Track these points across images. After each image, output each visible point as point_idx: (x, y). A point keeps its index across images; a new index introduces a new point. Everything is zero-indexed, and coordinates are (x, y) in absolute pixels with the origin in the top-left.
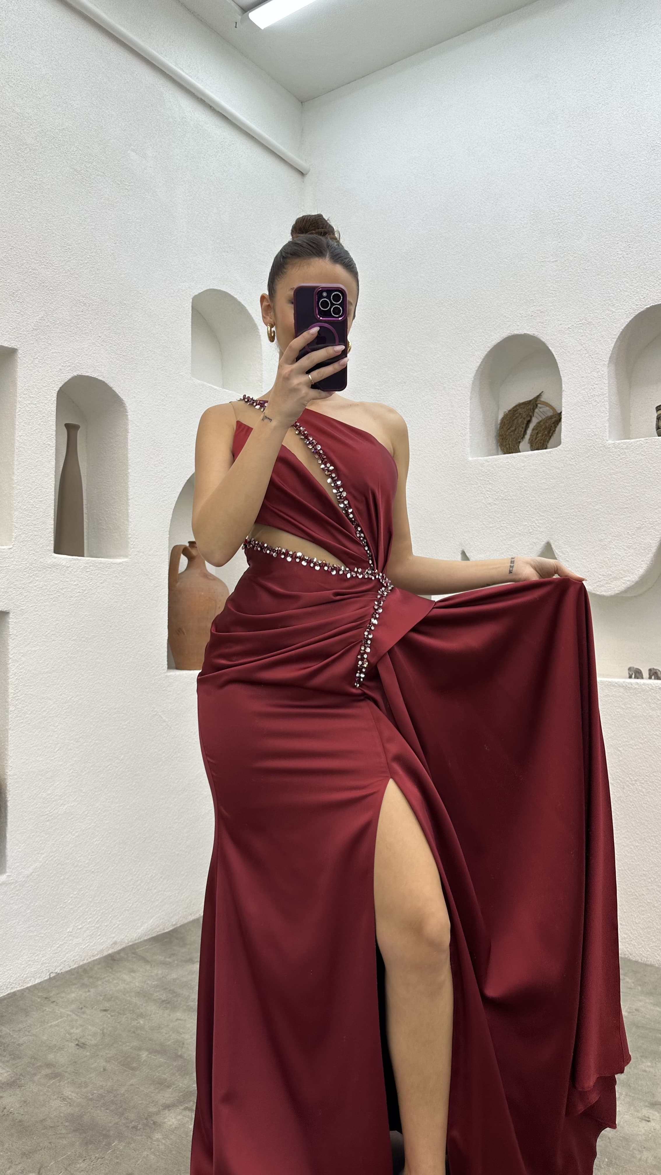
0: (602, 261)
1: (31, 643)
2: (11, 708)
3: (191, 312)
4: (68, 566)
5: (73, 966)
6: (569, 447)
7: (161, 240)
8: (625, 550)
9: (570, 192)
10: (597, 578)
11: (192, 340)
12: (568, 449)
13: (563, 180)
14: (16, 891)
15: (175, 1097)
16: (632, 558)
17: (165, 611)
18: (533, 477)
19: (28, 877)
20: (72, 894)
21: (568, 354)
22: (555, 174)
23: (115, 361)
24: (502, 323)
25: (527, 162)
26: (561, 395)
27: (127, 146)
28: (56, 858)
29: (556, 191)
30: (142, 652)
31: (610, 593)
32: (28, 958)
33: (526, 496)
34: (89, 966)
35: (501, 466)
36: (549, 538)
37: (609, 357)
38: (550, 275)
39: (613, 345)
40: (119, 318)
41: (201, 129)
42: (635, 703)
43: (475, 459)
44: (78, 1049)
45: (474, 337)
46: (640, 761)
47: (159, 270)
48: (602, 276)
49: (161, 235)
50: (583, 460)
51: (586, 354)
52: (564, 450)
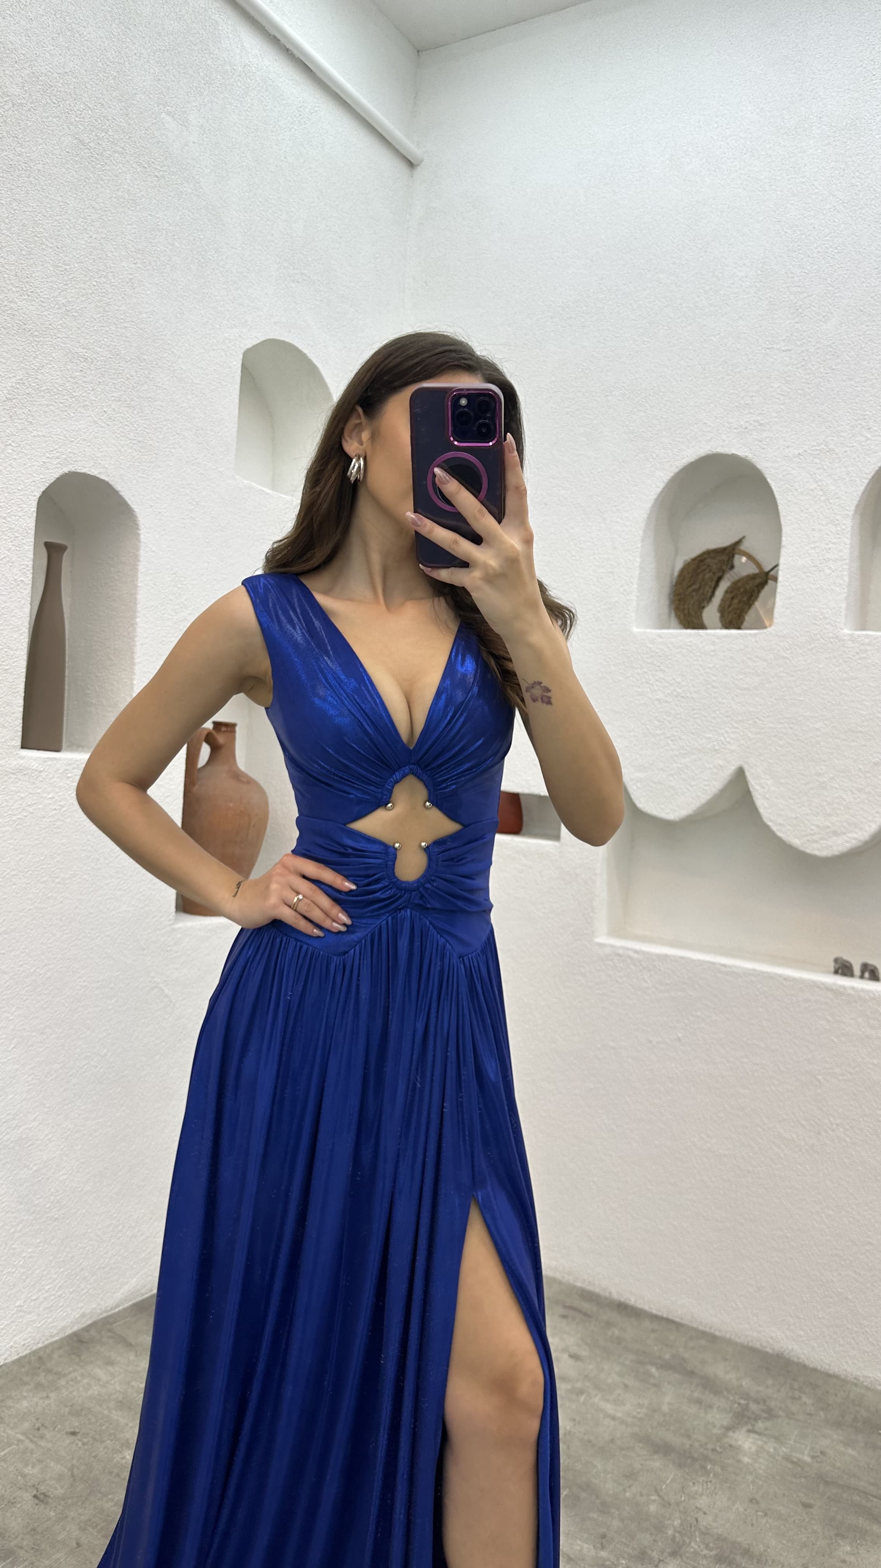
0: (858, 359)
3: (240, 374)
7: (202, 261)
8: (853, 793)
9: (819, 248)
10: (809, 829)
11: (238, 417)
12: (782, 634)
13: (812, 227)
18: (729, 669)
22: (799, 216)
23: (126, 451)
24: (701, 433)
27: (161, 107)
30: (140, 895)
31: (825, 853)
33: (713, 695)
34: (44, 1352)
35: (682, 648)
36: (743, 761)
37: (855, 505)
41: (270, 85)
43: (643, 630)
45: (656, 449)
47: (198, 307)
49: (203, 253)
50: (804, 654)
51: (821, 496)
52: (777, 635)
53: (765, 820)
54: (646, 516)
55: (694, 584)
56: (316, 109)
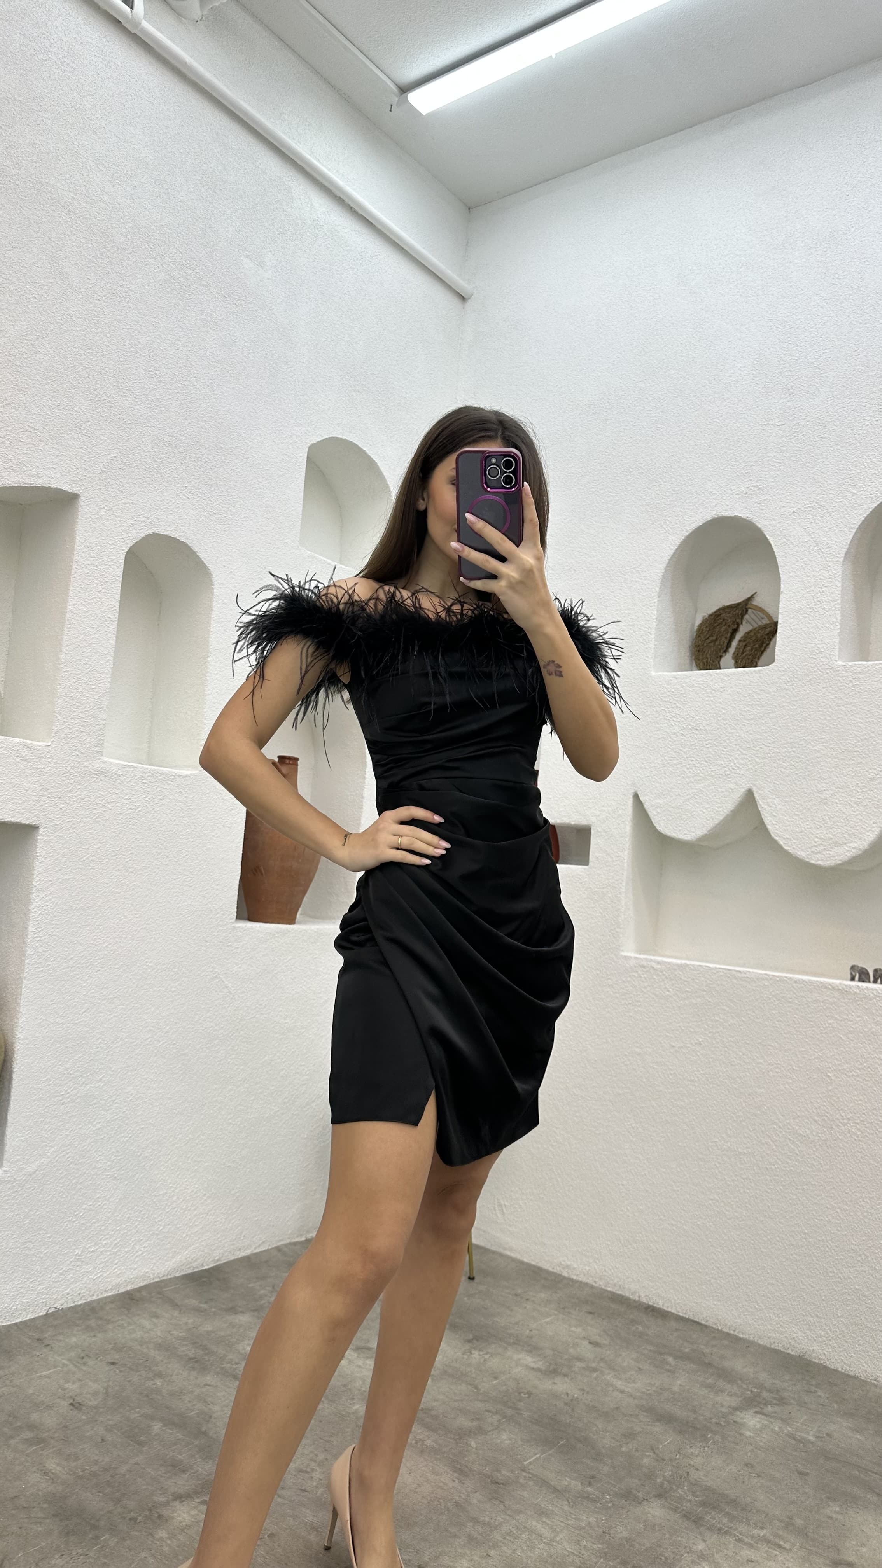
0: (843, 427)
1: (64, 870)
2: (29, 952)
3: (305, 464)
4: (121, 774)
5: (78, 1301)
6: (786, 667)
7: (274, 371)
8: (852, 807)
9: (806, 338)
10: (813, 842)
11: (304, 500)
12: (783, 669)
13: (799, 321)
14: (13, 1193)
15: (191, 1485)
16: (861, 818)
17: (239, 842)
18: (735, 702)
19: (30, 1175)
20: (86, 1204)
21: (791, 546)
22: (789, 314)
23: (203, 520)
24: (707, 501)
25: (754, 296)
26: (779, 597)
27: (241, 251)
28: (68, 1156)
29: (789, 335)
30: (205, 892)
31: (828, 862)
32: (20, 1283)
33: (724, 726)
34: (98, 1304)
35: (693, 685)
36: (752, 784)
37: (844, 552)
38: (773, 442)
39: (851, 537)
40: (213, 466)
41: (336, 235)
42: (853, 1014)
43: (660, 673)
44: (72, 1410)
45: (669, 517)
46: (856, 1093)
47: (269, 408)
48: (842, 447)
49: (274, 365)
50: (803, 685)
51: (815, 546)
52: (778, 670)
53: (773, 835)
54: (662, 574)
55: (711, 636)
56: (376, 254)
